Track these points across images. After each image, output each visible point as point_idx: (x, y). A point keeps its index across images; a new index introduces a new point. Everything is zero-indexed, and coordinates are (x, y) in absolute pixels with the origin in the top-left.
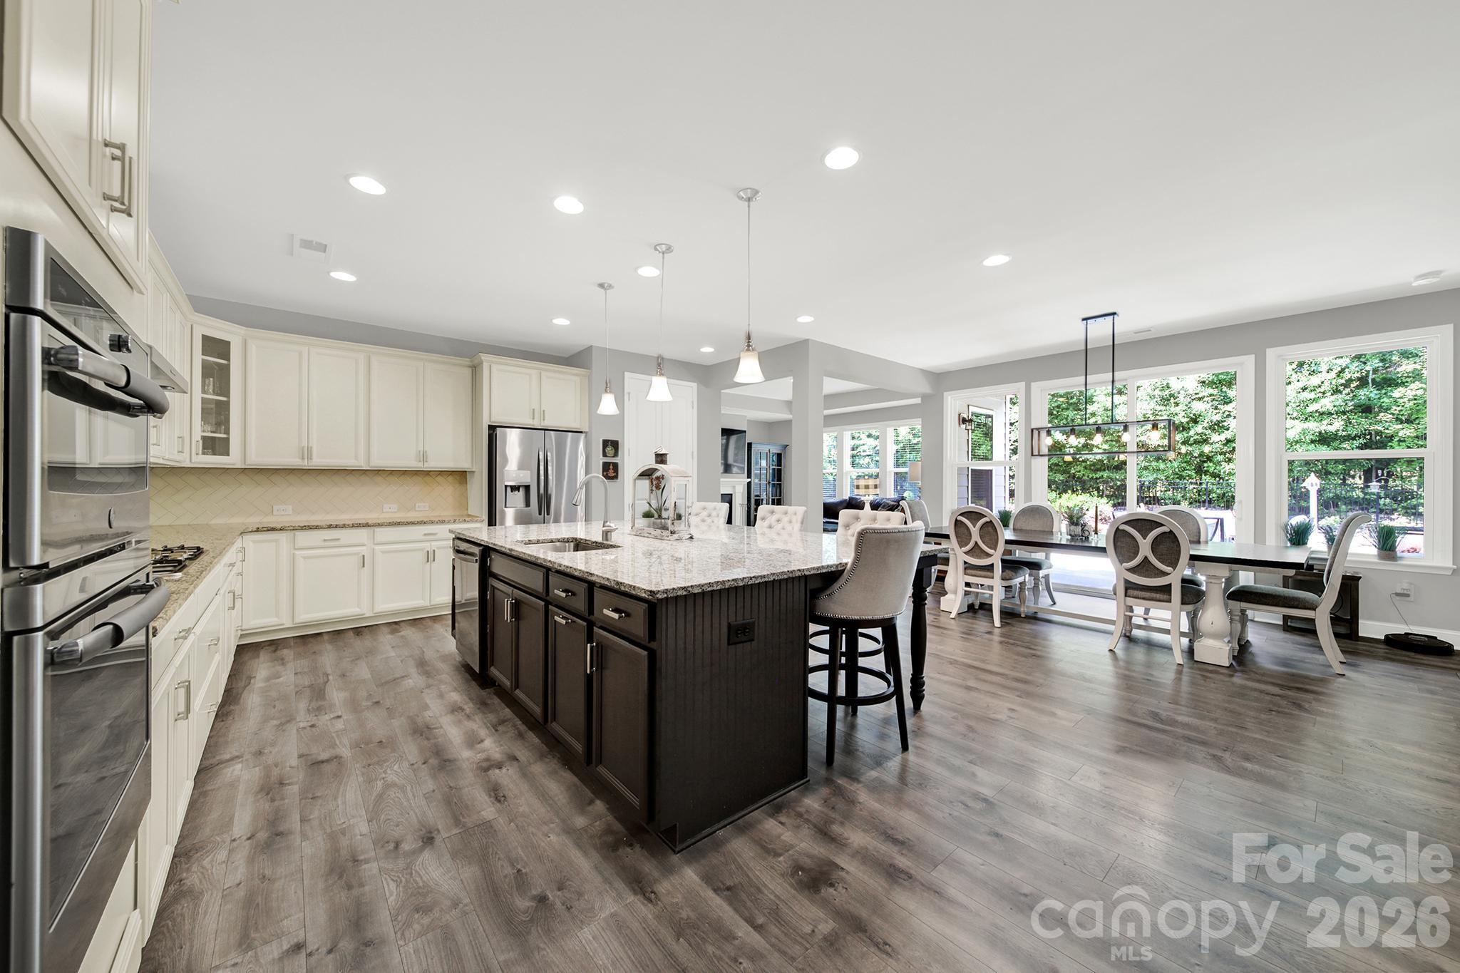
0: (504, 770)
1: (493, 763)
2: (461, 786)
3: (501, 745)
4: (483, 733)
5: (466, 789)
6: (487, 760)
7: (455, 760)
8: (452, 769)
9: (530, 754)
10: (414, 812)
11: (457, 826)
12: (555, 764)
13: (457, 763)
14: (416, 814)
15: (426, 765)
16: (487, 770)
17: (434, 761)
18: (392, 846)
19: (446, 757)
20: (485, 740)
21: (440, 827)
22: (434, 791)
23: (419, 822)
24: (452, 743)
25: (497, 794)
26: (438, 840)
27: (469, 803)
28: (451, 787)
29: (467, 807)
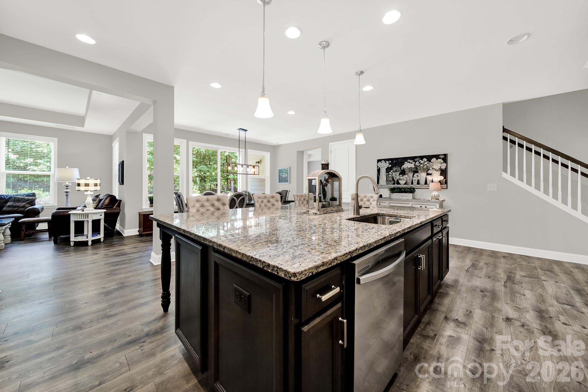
0: (456, 318)
1: (458, 324)
2: (482, 326)
3: (444, 326)
4: (443, 340)
5: (480, 323)
6: (458, 326)
7: (474, 338)
8: (480, 335)
9: (437, 314)
10: (510, 332)
11: (494, 316)
12: (434, 305)
13: (474, 336)
14: (510, 330)
15: (493, 348)
16: (464, 324)
17: (487, 347)
18: (525, 327)
19: (478, 343)
20: (447, 336)
21: (502, 320)
22: (496, 333)
23: (510, 326)
24: (467, 349)
25: (469, 314)
26: (504, 317)
27: (483, 318)
28: (486, 329)
29: (485, 318)
